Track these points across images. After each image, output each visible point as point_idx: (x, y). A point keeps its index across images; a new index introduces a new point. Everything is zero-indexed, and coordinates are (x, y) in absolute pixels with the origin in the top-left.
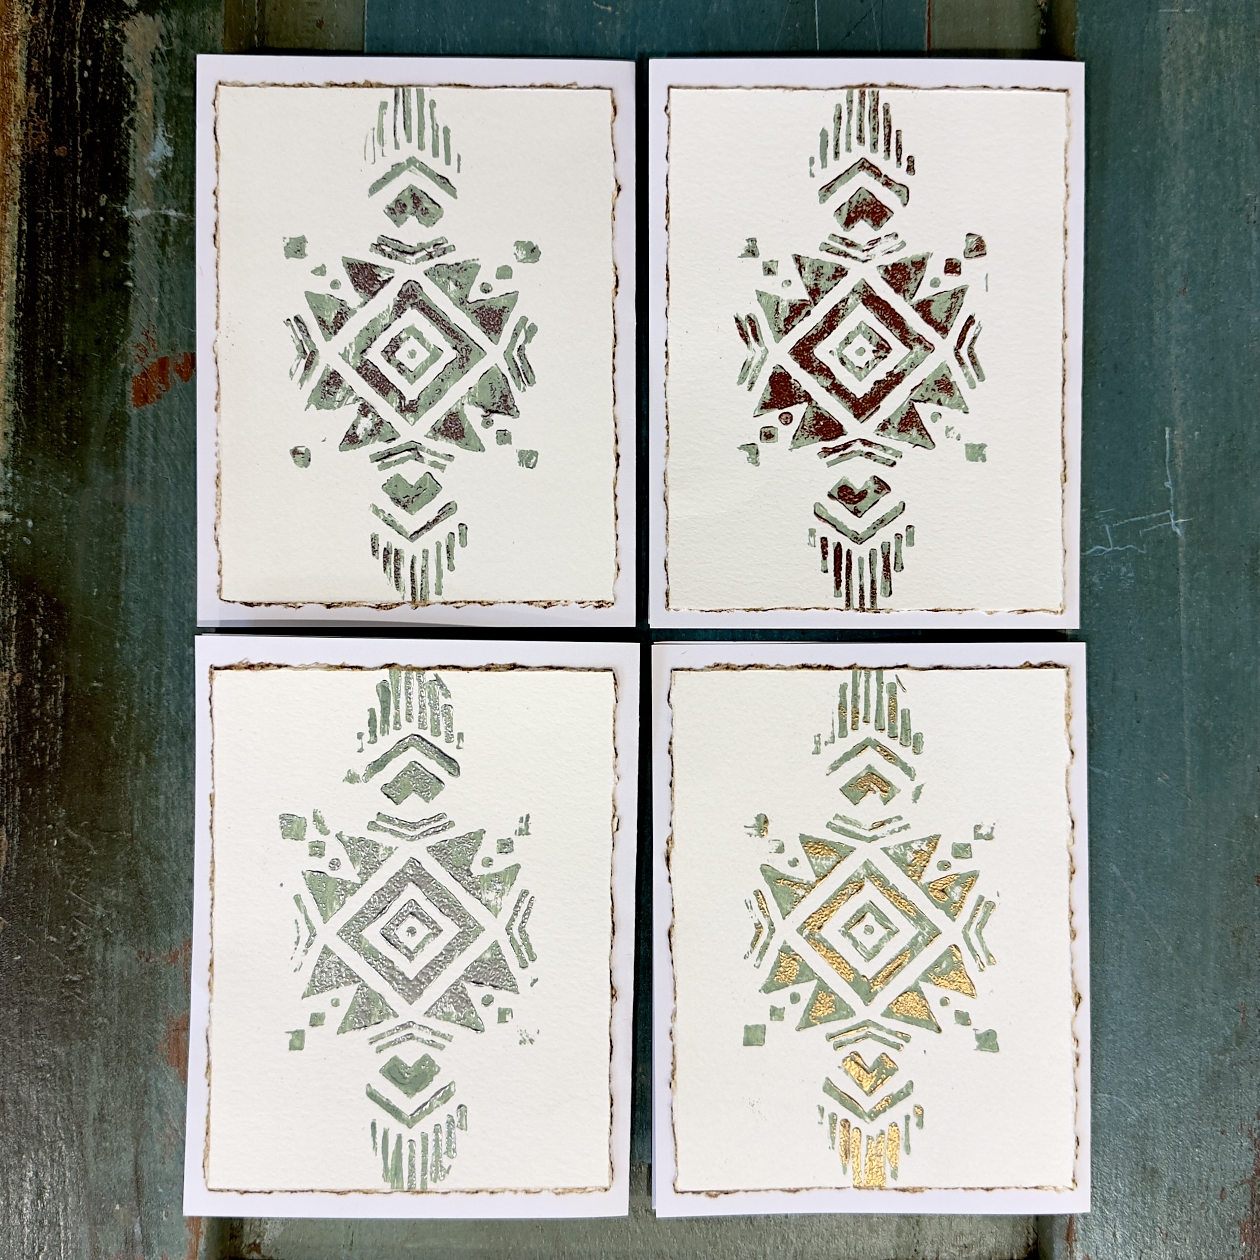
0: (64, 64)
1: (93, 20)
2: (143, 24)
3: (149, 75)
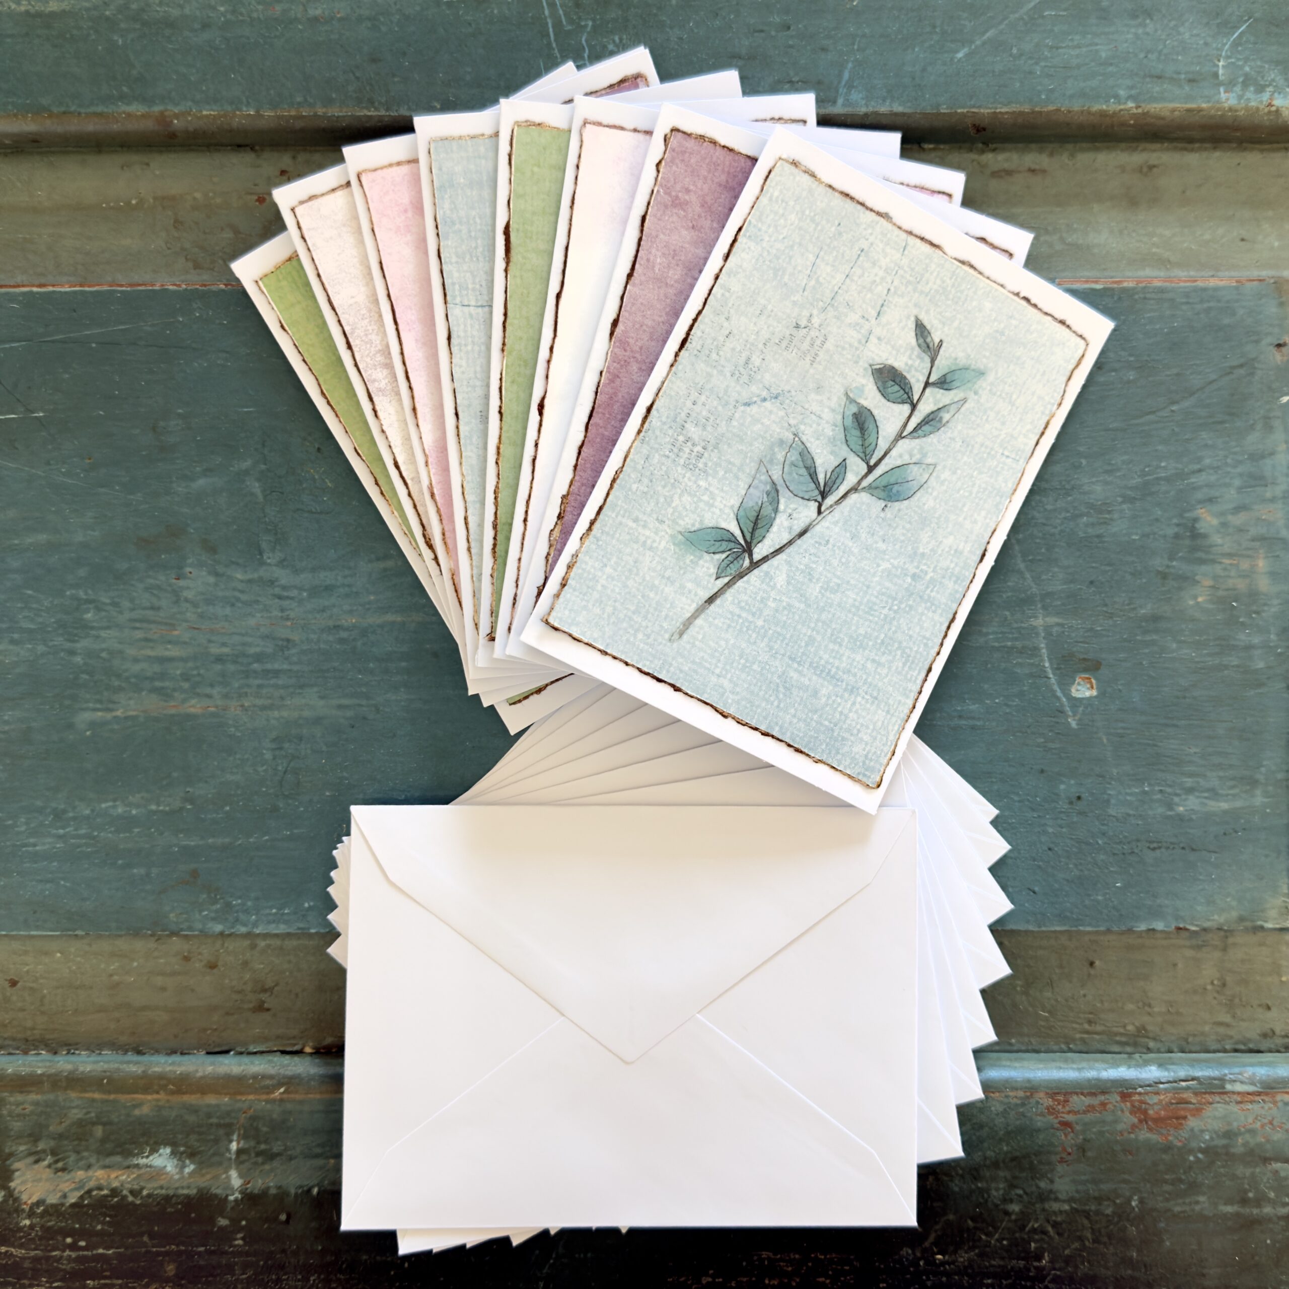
0: (73, 1268)
1: (21, 1238)
2: (24, 1182)
3: (80, 1174)
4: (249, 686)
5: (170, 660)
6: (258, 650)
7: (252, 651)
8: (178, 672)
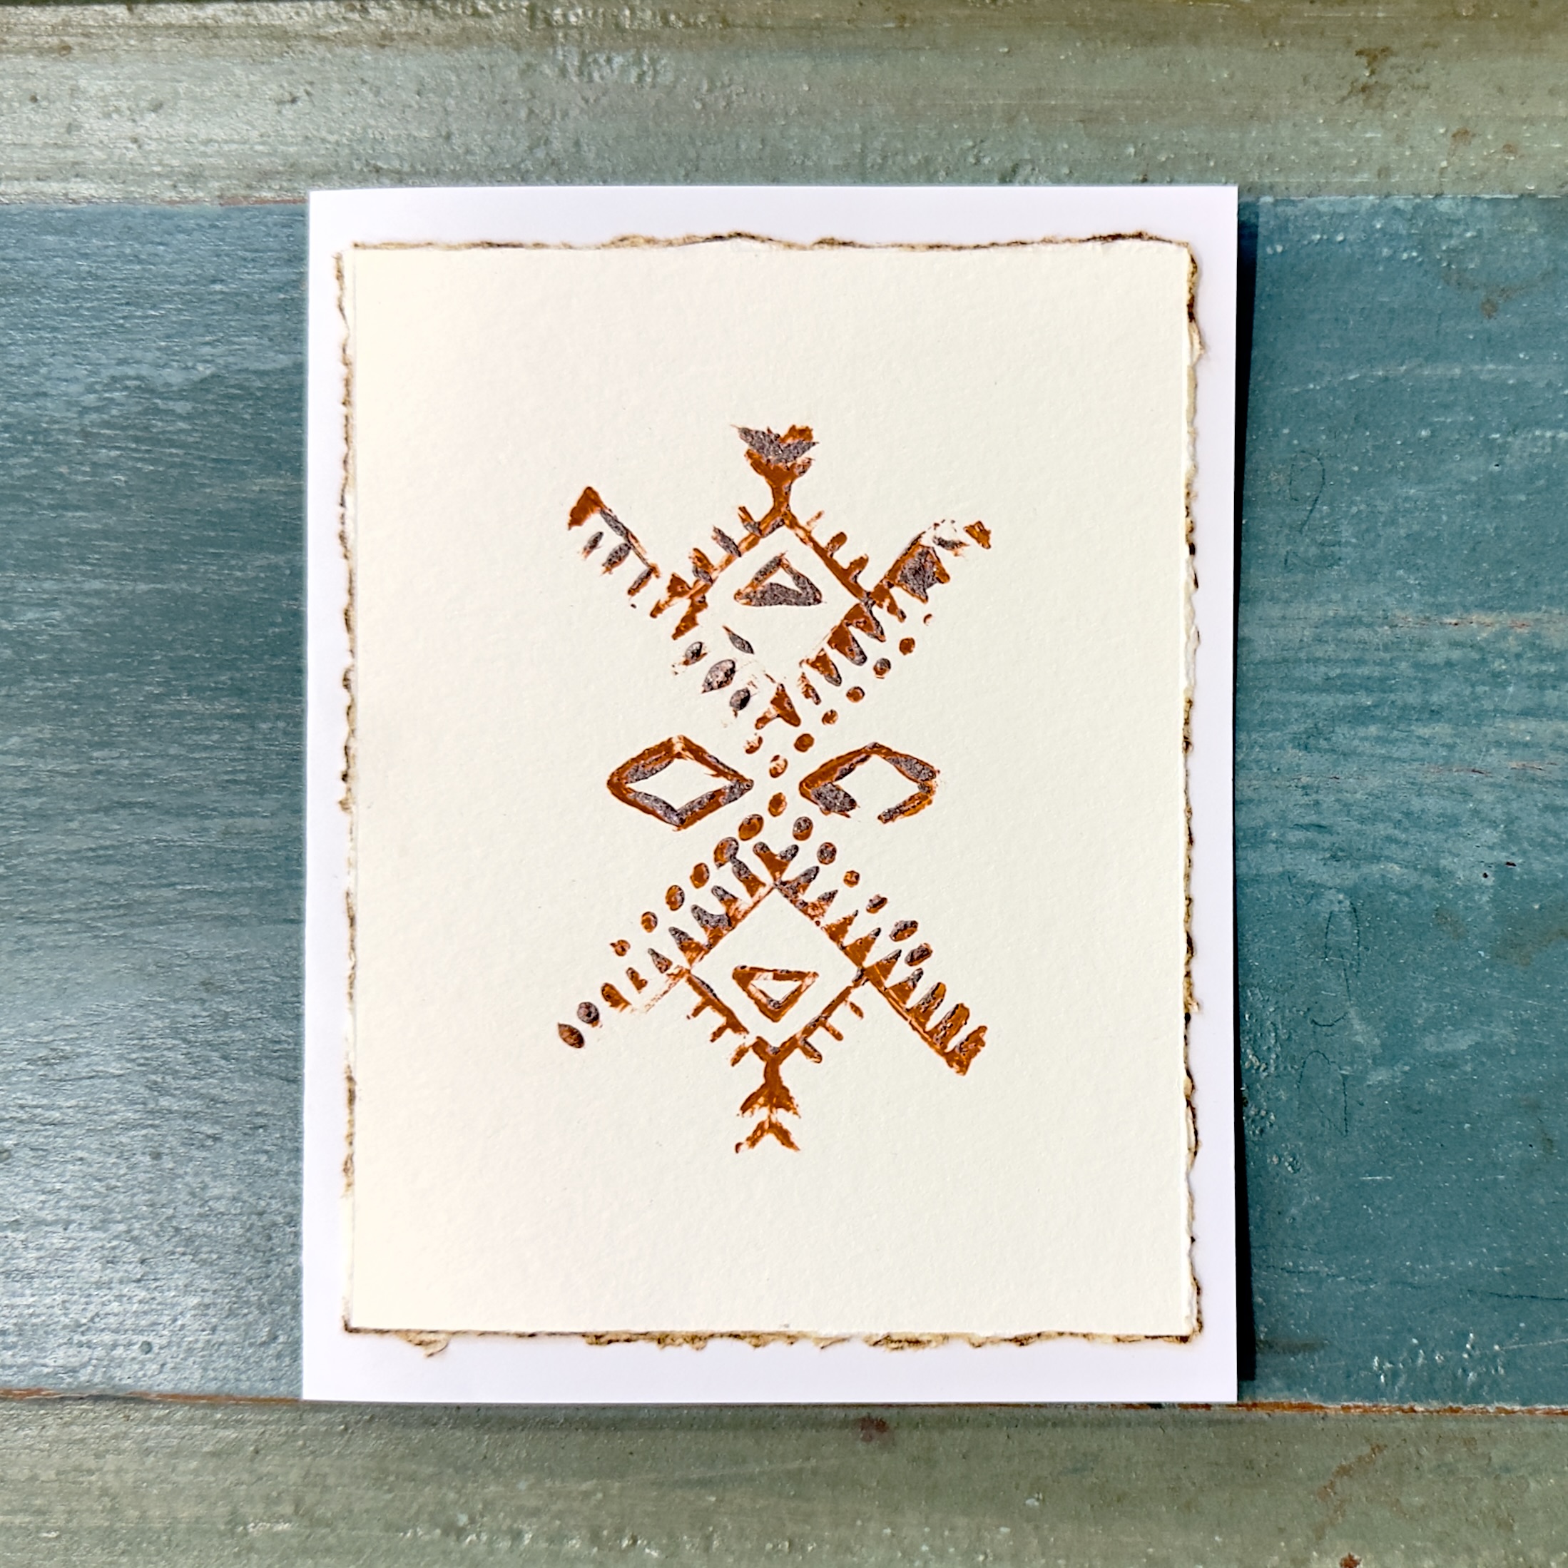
4: (1381, 663)
5: (1526, 713)
6: (1362, 731)
7: (1373, 730)
8: (1511, 689)
